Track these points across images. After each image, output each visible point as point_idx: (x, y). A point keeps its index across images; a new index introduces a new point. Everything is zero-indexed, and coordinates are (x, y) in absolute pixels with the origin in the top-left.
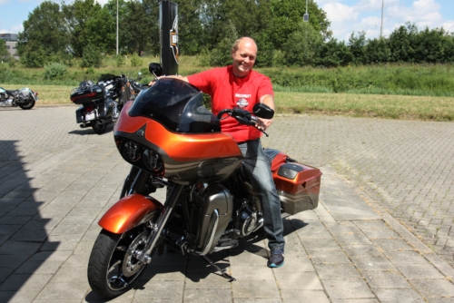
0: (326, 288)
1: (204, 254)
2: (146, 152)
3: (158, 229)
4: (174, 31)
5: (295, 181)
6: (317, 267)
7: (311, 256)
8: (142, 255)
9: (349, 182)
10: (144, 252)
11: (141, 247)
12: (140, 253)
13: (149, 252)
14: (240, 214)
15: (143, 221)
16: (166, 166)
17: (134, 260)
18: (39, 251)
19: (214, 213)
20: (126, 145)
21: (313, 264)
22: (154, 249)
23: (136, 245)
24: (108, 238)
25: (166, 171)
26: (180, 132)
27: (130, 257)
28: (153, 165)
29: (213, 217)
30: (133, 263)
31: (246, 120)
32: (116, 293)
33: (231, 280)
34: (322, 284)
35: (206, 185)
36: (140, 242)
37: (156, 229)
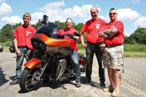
0: (96, 92)
1: (57, 79)
2: (40, 45)
3: (43, 70)
10: (38, 77)
11: (37, 75)
12: (36, 77)
13: (40, 77)
14: (68, 70)
15: (38, 66)
16: (47, 48)
17: (35, 80)
19: (61, 65)
20: (34, 43)
23: (35, 75)
24: (27, 70)
25: (47, 50)
26: (51, 38)
27: (33, 78)
28: (43, 48)
29: (61, 67)
30: (34, 81)
31: (72, 37)
32: (28, 90)
33: (66, 89)
35: (59, 56)
36: (37, 74)
37: (42, 70)
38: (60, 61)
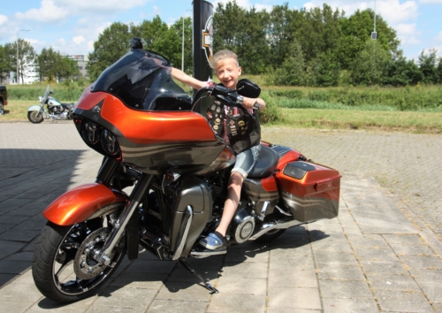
0: (325, 308)
1: (176, 257)
3: (121, 226)
4: (207, 32)
5: (303, 181)
6: (321, 283)
7: (317, 271)
8: (100, 255)
9: (392, 195)
10: (102, 251)
11: (100, 245)
12: (97, 252)
13: (108, 251)
16: (122, 148)
18: (20, 251)
19: (187, 208)
20: (86, 126)
21: (318, 279)
22: (115, 248)
23: (91, 243)
24: (52, 231)
25: (124, 155)
27: (83, 256)
29: (185, 214)
30: (90, 265)
31: (230, 100)
32: (71, 298)
33: (214, 291)
34: (322, 302)
35: (176, 176)
36: (98, 240)
37: (117, 225)
38: (185, 192)
